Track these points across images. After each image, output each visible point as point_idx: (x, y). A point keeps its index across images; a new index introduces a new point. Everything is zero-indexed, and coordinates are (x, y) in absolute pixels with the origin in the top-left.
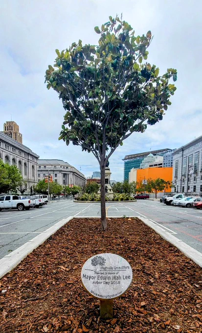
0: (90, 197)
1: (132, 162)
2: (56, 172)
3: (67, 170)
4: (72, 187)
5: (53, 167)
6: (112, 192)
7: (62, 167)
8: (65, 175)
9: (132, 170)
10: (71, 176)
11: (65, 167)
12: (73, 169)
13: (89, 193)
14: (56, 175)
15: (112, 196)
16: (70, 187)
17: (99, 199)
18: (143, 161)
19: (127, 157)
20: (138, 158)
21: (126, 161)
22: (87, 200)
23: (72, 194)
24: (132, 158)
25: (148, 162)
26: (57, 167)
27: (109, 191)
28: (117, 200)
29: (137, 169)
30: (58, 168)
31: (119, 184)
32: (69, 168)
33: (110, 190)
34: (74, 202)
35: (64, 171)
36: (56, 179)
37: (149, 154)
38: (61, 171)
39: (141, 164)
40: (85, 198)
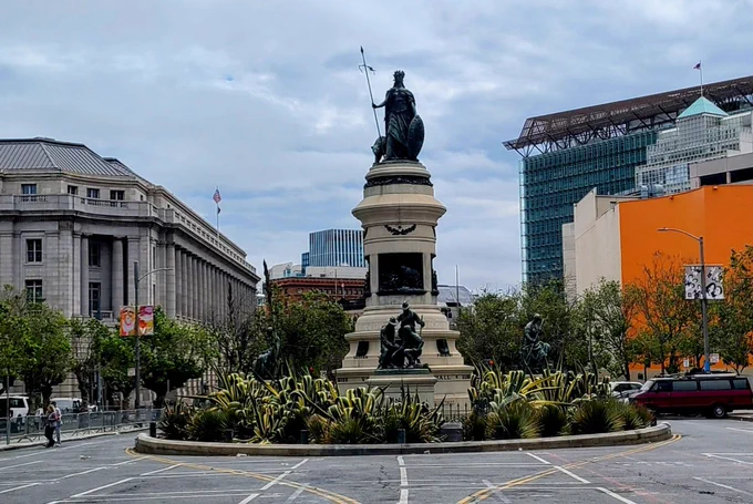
0: (271, 401)
1: (577, 159)
2: (33, 230)
3: (117, 211)
4: (147, 330)
5: (16, 188)
6: (456, 361)
7: (82, 190)
8: (99, 248)
9: (586, 207)
10: (145, 251)
11: (105, 194)
12: (164, 204)
13: (264, 372)
14: (35, 250)
15: (456, 397)
16: (128, 329)
17: (348, 425)
18: (651, 153)
19: (541, 128)
20: (618, 134)
21: (536, 151)
22: (245, 434)
23: (149, 385)
24: (571, 132)
25: (690, 156)
26: (46, 188)
27: (429, 352)
28: (509, 429)
29: (622, 197)
30: (53, 194)
31: (492, 308)
32: (135, 195)
33: (442, 345)
34: (142, 448)
35: (95, 221)
36: (32, 274)
37: (688, 103)
38: (67, 219)
39: (639, 171)
40: (233, 417)
